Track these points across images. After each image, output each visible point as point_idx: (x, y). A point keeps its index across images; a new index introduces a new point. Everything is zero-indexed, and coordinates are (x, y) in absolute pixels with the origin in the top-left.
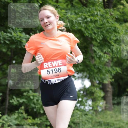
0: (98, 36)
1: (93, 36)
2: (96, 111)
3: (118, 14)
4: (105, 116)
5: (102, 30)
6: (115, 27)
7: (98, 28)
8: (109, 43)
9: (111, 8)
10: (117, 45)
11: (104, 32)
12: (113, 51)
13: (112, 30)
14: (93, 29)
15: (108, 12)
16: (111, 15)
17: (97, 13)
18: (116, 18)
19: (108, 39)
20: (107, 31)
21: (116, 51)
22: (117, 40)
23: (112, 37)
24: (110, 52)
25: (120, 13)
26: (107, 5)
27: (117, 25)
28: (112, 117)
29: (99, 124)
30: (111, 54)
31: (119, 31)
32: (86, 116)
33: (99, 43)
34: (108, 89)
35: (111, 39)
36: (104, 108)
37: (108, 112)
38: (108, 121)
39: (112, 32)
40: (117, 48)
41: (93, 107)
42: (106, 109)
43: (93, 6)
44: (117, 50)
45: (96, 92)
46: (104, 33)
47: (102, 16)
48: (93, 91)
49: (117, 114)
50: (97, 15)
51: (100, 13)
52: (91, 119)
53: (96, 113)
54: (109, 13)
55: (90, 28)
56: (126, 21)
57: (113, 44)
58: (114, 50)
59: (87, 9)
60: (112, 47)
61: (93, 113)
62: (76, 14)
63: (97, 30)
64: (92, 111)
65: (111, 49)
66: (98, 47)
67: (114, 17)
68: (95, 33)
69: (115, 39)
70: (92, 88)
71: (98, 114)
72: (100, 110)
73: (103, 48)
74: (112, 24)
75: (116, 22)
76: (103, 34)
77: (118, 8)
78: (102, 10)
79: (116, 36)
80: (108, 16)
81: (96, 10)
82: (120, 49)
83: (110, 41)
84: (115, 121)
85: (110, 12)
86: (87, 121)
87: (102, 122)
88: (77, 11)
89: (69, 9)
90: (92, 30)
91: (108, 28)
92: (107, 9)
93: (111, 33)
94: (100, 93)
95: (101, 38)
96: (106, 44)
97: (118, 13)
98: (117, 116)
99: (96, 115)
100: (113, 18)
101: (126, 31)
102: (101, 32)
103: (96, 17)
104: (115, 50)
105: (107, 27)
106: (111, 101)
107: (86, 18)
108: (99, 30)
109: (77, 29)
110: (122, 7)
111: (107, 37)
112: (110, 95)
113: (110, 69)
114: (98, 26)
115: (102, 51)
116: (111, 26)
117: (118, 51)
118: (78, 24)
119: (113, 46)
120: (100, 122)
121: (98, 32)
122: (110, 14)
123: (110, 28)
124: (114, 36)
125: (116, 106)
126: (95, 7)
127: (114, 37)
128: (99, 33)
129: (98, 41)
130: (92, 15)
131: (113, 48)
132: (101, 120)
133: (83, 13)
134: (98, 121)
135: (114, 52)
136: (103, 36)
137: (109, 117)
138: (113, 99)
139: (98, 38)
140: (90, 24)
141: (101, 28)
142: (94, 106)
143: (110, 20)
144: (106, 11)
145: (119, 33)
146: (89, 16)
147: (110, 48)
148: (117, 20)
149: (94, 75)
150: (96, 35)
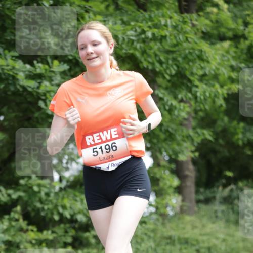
0: (167, 68)
1: (158, 67)
2: (164, 216)
3: (206, 25)
4: (181, 226)
5: (174, 55)
6: (201, 51)
7: (168, 52)
8: (190, 81)
9: (192, 13)
10: (205, 86)
11: (180, 59)
12: (196, 97)
13: (195, 57)
14: (158, 53)
15: (186, 20)
16: (194, 25)
17: (166, 21)
18: (203, 32)
19: (188, 74)
20: (185, 58)
21: (202, 97)
22: (205, 75)
23: (195, 71)
24: (190, 99)
25: (212, 21)
26: (186, 5)
27: (205, 46)
28: (194, 227)
29: (169, 241)
30: (193, 103)
31: (210, 58)
32: (144, 225)
33: (169, 81)
34: (187, 173)
35: (192, 74)
36: (178, 210)
37: (188, 218)
38: (186, 236)
39: (195, 59)
40: (205, 92)
41: (157, 208)
42: (182, 211)
43: (158, 9)
44: (205, 95)
45: (164, 179)
46: (178, 61)
47: (175, 27)
48: (158, 176)
49: (205, 220)
50: (166, 25)
51: (171, 23)
52: (154, 231)
53: (164, 219)
54: (189, 21)
55: (152, 51)
56: (222, 38)
57: (197, 83)
58: (198, 94)
59: (147, 15)
60: (194, 89)
61: (158, 220)
62: (124, 23)
63: (166, 55)
64: (155, 216)
65: (192, 94)
66: (166, 88)
67: (200, 31)
68: (161, 63)
69: (201, 73)
70: (156, 170)
71: (166, 221)
72: (171, 213)
73: (177, 92)
74: (196, 43)
75: (202, 41)
76: (177, 63)
77: (208, 13)
78: (176, 17)
79: (202, 68)
80: (188, 28)
81: (163, 16)
82: (210, 94)
83: (192, 78)
84: (201, 235)
85: (191, 20)
86: (146, 234)
87: (174, 236)
88: (125, 19)
89: (111, 15)
90: (156, 55)
91: (187, 51)
92: (185, 15)
93: (193, 61)
94: (171, 180)
95: (173, 72)
96: (183, 84)
97: (208, 22)
98: (204, 226)
99: (163, 224)
100: (196, 31)
101: (223, 59)
102: (174, 59)
103: (163, 30)
104: (201, 94)
105: (185, 49)
106: (193, 196)
107: (143, 32)
108: (170, 56)
109: (126, 53)
110: (215, 10)
111: (186, 69)
112: (190, 184)
113: (191, 132)
114: (167, 47)
115: (175, 97)
116: (193, 49)
117: (206, 98)
118: (128, 42)
119: (197, 86)
120: (170, 238)
121: (167, 59)
122: (190, 25)
123: (191, 51)
124: (199, 67)
125: (202, 206)
126: (161, 11)
127: (199, 69)
128: (170, 62)
129: (168, 77)
130: (156, 26)
131: (196, 92)
132: (172, 233)
133: (137, 21)
134: (166, 234)
135: (199, 99)
136: (178, 67)
137: (189, 227)
138: (197, 192)
139: (168, 72)
140: (152, 44)
141: (172, 52)
142: (159, 206)
143: (192, 36)
144: (184, 18)
145: (208, 62)
146: (150, 27)
147: (190, 91)
148: (206, 36)
149: (160, 145)
150: (164, 66)
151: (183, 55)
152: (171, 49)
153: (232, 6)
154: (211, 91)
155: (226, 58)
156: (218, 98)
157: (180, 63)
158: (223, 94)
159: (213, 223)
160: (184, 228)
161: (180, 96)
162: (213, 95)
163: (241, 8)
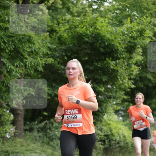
0: (9, 46)
1: (2, 46)
4: (14, 144)
5: (13, 39)
6: (30, 37)
7: (9, 37)
8: (22, 55)
10: (31, 59)
12: (26, 66)
13: (26, 40)
14: (3, 37)
19: (21, 50)
20: (20, 40)
21: (30, 66)
22: (32, 52)
23: (25, 49)
24: (22, 66)
28: (22, 146)
29: (6, 154)
30: (24, 68)
31: (35, 42)
34: (19, 112)
36: (13, 134)
37: (18, 140)
39: (26, 42)
40: (31, 62)
42: (15, 135)
43: (4, 10)
44: (31, 64)
46: (16, 42)
49: (29, 141)
50: (8, 21)
53: (3, 140)
57: (27, 57)
58: (27, 63)
60: (25, 60)
63: (8, 38)
65: (23, 63)
66: (8, 59)
68: (5, 43)
69: (29, 50)
71: (5, 141)
72: (8, 136)
73: (14, 61)
79: (30, 47)
82: (34, 64)
83: (23, 53)
84: (26, 150)
87: (10, 151)
91: (21, 37)
94: (9, 116)
96: (18, 57)
98: (28, 145)
99: (3, 143)
101: (43, 42)
102: (13, 41)
103: (7, 24)
104: (29, 64)
105: (20, 35)
106: (22, 126)
108: (11, 40)
111: (20, 48)
112: (21, 119)
114: (9, 34)
115: (14, 65)
117: (32, 66)
119: (27, 59)
120: (7, 152)
121: (9, 41)
123: (24, 36)
124: (28, 46)
125: (28, 133)
126: (6, 11)
127: (28, 48)
128: (10, 43)
130: (3, 21)
132: (9, 149)
134: (4, 149)
136: (15, 46)
137: (19, 145)
138: (25, 124)
139: (9, 48)
141: (12, 37)
145: (34, 44)
149: (2, 95)
150: (7, 45)
151: (18, 39)
152: (11, 35)
153: (51, 11)
154: (35, 62)
155: (45, 42)
156: (39, 66)
157: (16, 44)
158: (42, 64)
159: (34, 143)
160: (16, 146)
161: (16, 64)
162: (36, 64)
163: (56, 13)
